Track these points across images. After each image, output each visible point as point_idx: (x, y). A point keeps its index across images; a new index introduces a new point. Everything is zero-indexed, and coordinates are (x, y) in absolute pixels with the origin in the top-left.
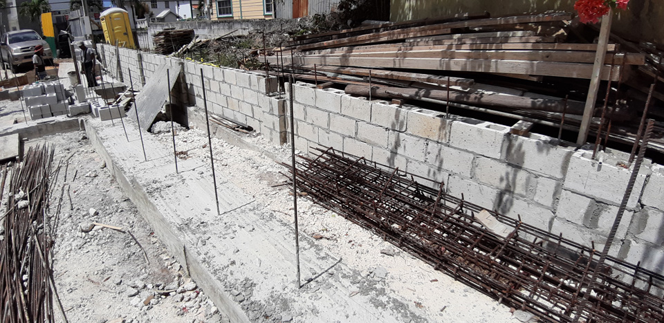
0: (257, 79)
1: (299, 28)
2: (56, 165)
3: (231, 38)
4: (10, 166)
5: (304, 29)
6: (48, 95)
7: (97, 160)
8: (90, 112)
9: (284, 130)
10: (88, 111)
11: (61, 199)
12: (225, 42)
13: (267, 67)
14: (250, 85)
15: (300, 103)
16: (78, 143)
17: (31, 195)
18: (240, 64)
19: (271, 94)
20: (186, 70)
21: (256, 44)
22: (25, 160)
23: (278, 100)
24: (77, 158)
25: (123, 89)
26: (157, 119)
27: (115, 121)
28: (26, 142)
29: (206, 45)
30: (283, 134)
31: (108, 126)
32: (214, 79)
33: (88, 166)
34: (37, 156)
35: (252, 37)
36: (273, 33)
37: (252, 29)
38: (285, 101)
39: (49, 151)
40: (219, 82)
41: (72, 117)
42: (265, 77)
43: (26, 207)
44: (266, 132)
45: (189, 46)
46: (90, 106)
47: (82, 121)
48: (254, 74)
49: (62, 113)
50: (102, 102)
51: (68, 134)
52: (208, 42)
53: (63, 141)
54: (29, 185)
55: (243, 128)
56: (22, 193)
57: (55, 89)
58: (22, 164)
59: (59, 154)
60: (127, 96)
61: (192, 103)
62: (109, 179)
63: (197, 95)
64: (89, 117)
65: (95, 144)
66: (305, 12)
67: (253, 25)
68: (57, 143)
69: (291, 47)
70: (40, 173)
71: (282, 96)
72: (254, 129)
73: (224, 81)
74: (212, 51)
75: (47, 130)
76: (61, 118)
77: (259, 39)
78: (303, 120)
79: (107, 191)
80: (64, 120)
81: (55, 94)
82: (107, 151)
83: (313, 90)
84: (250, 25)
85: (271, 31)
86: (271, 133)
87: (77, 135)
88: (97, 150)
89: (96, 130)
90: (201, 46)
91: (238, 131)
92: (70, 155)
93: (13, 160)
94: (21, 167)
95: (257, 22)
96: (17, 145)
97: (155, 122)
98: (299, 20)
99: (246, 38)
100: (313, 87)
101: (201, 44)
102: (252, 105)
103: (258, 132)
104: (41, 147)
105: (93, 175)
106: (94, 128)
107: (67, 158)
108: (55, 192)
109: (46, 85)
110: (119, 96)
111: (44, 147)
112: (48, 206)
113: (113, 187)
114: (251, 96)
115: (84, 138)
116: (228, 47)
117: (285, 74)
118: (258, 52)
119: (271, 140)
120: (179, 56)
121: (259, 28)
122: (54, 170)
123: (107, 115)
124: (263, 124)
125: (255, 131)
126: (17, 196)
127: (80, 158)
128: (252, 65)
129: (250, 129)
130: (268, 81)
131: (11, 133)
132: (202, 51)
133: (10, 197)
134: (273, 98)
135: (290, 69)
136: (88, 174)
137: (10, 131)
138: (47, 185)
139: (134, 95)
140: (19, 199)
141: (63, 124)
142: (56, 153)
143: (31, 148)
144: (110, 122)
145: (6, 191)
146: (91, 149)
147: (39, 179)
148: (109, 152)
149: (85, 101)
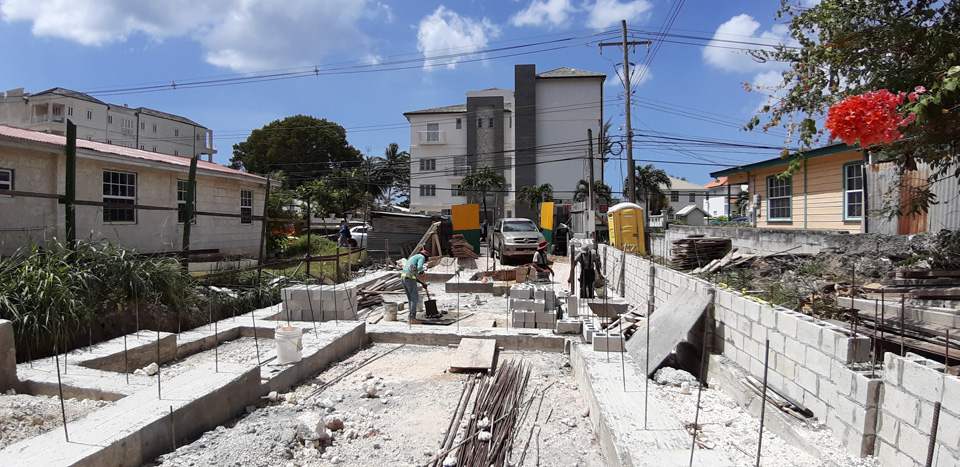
0: (833, 336)
1: (911, 250)
2: (529, 393)
3: (789, 257)
4: (479, 378)
5: (919, 252)
6: (536, 301)
7: (579, 402)
8: (581, 333)
9: (871, 432)
10: (578, 331)
11: (528, 445)
12: (780, 264)
13: (853, 316)
14: (820, 343)
15: (910, 393)
16: (559, 371)
17: (495, 425)
18: (803, 303)
19: (856, 365)
20: (716, 301)
21: (830, 270)
22: (496, 374)
23: (868, 380)
24: (554, 391)
25: (624, 308)
26: (665, 364)
27: (612, 355)
28: (501, 352)
29: (748, 264)
30: (868, 438)
31: (602, 360)
32: (759, 323)
33: (566, 407)
34: (510, 375)
35: (823, 260)
36: (863, 255)
37: (826, 246)
38: (881, 383)
39: (525, 371)
40: (768, 328)
41: (558, 334)
42: (848, 335)
43: (486, 442)
44: (839, 428)
45: (723, 262)
46: (582, 325)
47: (569, 342)
48: (831, 326)
50: (597, 322)
51: (549, 355)
52: (752, 259)
53: (542, 364)
54: (495, 411)
55: (796, 409)
56: (485, 422)
57: (545, 295)
58: (492, 380)
59: (535, 380)
60: (627, 320)
61: (719, 351)
62: (591, 437)
63: (728, 340)
64: (578, 339)
65: (578, 379)
66: (921, 225)
67: (827, 241)
68: (536, 364)
69: (902, 290)
70: (510, 399)
71: (876, 373)
72: (815, 415)
73: (775, 329)
74: (757, 274)
75: (527, 343)
76: (546, 333)
77: (835, 263)
78: (913, 423)
79: (585, 454)
80: (549, 336)
81: (543, 302)
82: (596, 397)
83: (940, 375)
84: (822, 240)
85: (859, 252)
86: (846, 433)
87: (558, 358)
88: (580, 388)
89: (586, 362)
90: (739, 266)
91: (787, 412)
92: (547, 385)
93: (484, 371)
94: (491, 384)
95: (835, 236)
96: (492, 355)
97: (661, 366)
98: (910, 238)
99: (814, 259)
100: (941, 371)
101: (739, 262)
102: (818, 375)
103: (821, 422)
104: (516, 364)
105: (572, 424)
106: (584, 359)
107: (543, 388)
108: (522, 435)
109: (536, 290)
110: (618, 318)
111: (520, 364)
112: (511, 449)
113: (594, 451)
114: (818, 362)
115: (568, 365)
116: (783, 272)
117: (885, 334)
118: (836, 287)
119: (845, 443)
120: (708, 276)
121: (837, 246)
122: (526, 399)
123: (604, 345)
124: (833, 413)
125: (816, 419)
126: (480, 423)
127: (559, 392)
128: (824, 309)
129: (808, 414)
130: (855, 344)
131: (489, 338)
132: (742, 276)
133: (472, 421)
134: (860, 375)
135: (895, 327)
136: (565, 420)
137: (487, 334)
138: (515, 419)
139: (638, 321)
140: (481, 427)
141: (546, 341)
142: (532, 376)
143: (505, 361)
144: (604, 355)
145: (469, 410)
146: (573, 384)
147: (508, 407)
148: (599, 399)
149: (576, 317)
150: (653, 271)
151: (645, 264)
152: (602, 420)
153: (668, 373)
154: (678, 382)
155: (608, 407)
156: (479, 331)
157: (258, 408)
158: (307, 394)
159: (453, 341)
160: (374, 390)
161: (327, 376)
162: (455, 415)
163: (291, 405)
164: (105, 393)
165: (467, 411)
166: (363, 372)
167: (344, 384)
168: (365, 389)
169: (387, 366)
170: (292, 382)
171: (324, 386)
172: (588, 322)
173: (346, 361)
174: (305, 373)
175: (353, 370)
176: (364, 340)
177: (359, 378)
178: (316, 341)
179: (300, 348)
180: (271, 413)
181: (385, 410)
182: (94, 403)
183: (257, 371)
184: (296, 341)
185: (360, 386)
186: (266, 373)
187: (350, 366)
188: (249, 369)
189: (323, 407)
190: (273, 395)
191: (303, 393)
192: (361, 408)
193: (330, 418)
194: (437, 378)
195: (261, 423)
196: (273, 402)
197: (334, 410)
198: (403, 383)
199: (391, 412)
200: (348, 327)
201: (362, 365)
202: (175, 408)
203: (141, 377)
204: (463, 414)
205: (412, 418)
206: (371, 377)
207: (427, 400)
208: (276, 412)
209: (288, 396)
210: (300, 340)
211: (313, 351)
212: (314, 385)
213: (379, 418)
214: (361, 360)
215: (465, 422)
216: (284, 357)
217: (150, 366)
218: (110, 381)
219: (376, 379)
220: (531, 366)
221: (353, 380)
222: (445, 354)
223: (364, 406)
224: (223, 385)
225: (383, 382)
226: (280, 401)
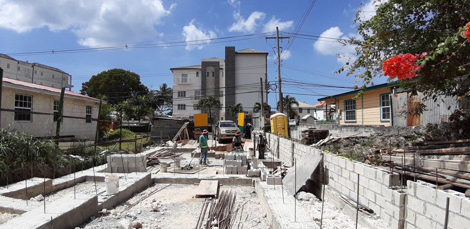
0: (382, 174)
1: (414, 133)
2: (236, 207)
3: (357, 138)
4: (211, 200)
5: (418, 134)
6: (237, 161)
7: (261, 210)
8: (260, 176)
9: (402, 218)
10: (258, 175)
12: (353, 141)
13: (390, 164)
14: (376, 177)
15: (420, 199)
16: (250, 195)
17: (220, 223)
18: (366, 159)
19: (393, 187)
20: (324, 159)
21: (377, 143)
22: (219, 198)
23: (400, 194)
24: (248, 205)
25: (279, 164)
26: (301, 190)
27: (276, 186)
28: (221, 186)
29: (338, 141)
30: (401, 222)
31: (271, 189)
32: (345, 169)
33: (255, 213)
34: (226, 198)
35: (373, 139)
36: (391, 136)
37: (374, 132)
38: (406, 195)
39: (233, 197)
40: (350, 171)
41: (249, 177)
42: (389, 173)
44: (387, 217)
45: (326, 140)
46: (260, 172)
47: (254, 181)
48: (380, 169)
49: (243, 173)
50: (267, 171)
51: (245, 187)
52: (339, 139)
53: (242, 192)
54: (220, 216)
55: (366, 210)
56: (215, 222)
57: (242, 158)
58: (217, 201)
59: (238, 200)
60: (282, 169)
61: (326, 183)
62: (268, 227)
63: (331, 178)
64: (258, 179)
65: (260, 198)
66: (417, 122)
67: (374, 130)
68: (238, 192)
69: (412, 151)
70: (227, 209)
71: (404, 190)
72: (375, 212)
73: (353, 172)
74: (342, 146)
75: (234, 182)
76: (243, 176)
77: (378, 140)
78: (422, 213)
80: (244, 178)
81: (241, 161)
82: (270, 207)
83: (434, 190)
84: (372, 130)
85: (389, 135)
86: (390, 220)
87: (249, 189)
88: (261, 203)
89: (264, 190)
90: (334, 142)
91: (361, 211)
92: (244, 202)
93: (213, 196)
94: (216, 203)
95: (378, 128)
96: (217, 188)
97: (299, 191)
98: (413, 127)
99: (368, 138)
100: (435, 188)
101: (333, 141)
102: (375, 193)
103: (378, 215)
104: (229, 192)
105: (258, 221)
106: (263, 188)
107: (243, 204)
108: (234, 228)
109: (237, 155)
110: (277, 168)
111: (231, 192)
114: (375, 186)
115: (254, 192)
116: (354, 145)
117: (406, 172)
118: (380, 151)
119: (390, 225)
120: (319, 147)
121: (379, 132)
122: (235, 210)
123: (272, 182)
124: (383, 211)
125: (375, 214)
126: (213, 223)
127: (251, 206)
128: (376, 161)
129: (371, 212)
130: (392, 177)
131: (214, 180)
132: (335, 146)
133: (208, 221)
134: (395, 191)
135: (410, 168)
136: (255, 219)
137: (214, 178)
138: (230, 220)
139: (287, 170)
140: (213, 225)
141: (243, 181)
142: (237, 198)
143: (223, 191)
144: (272, 186)
145: (206, 216)
146: (257, 201)
147: (226, 214)
148: (271, 208)
149: (257, 168)
150: (293, 145)
151: (289, 142)
152: (274, 218)
153: (303, 195)
154: (307, 199)
155: (276, 212)
156: (209, 176)
157: (97, 217)
158: (122, 210)
159: (197, 181)
160: (157, 207)
161: (131, 201)
162: (199, 219)
163: (114, 216)
164: (15, 210)
165: (206, 217)
166: (151, 199)
167: (141, 204)
168: (152, 207)
169: (162, 195)
170: (114, 204)
171: (130, 206)
172: (263, 171)
173: (141, 193)
174: (120, 199)
175: (145, 198)
176: (151, 182)
177: (148, 202)
178: (126, 183)
179: (118, 186)
180: (104, 220)
181: (163, 218)
182: (10, 215)
183: (96, 198)
184: (116, 182)
185: (150, 205)
186: (101, 199)
187: (144, 196)
188: (92, 197)
189: (131, 217)
190: (104, 210)
191: (119, 209)
192: (151, 217)
193: (135, 222)
194: (189, 201)
195: (99, 225)
196: (104, 215)
197: (136, 218)
198: (172, 203)
199: (166, 219)
200: (142, 175)
201: (150, 195)
202: (53, 218)
203: (34, 201)
204: (203, 219)
205: (177, 222)
206: (155, 201)
207: (184, 212)
208: (106, 219)
209: (112, 211)
210: (118, 182)
211: (124, 188)
212: (125, 205)
213: (160, 222)
214: (149, 192)
215: (205, 223)
216: (109, 191)
217: (38, 196)
218: (18, 204)
219: (158, 202)
220: (236, 193)
221: (145, 202)
222: (193, 188)
223: (152, 216)
224: (79, 205)
225: (161, 203)
226: (108, 214)
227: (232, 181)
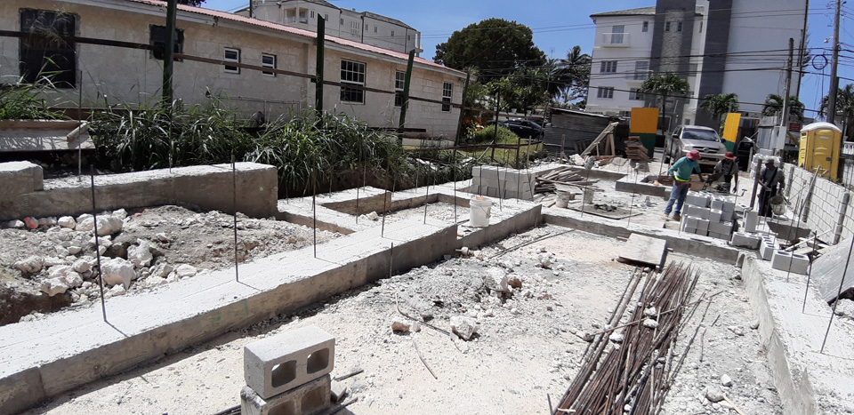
2: (697, 296)
4: (646, 272)
6: (712, 210)
7: (748, 314)
8: (757, 249)
10: (756, 247)
11: (692, 342)
16: (729, 282)
17: (661, 316)
22: (664, 272)
24: (723, 299)
25: (806, 233)
26: (845, 295)
27: (792, 275)
28: (670, 253)
31: (780, 278)
33: (735, 316)
34: (678, 275)
39: (693, 278)
41: (732, 246)
43: (652, 329)
46: (760, 241)
47: (743, 256)
49: (720, 236)
50: (777, 243)
51: (720, 264)
53: (712, 272)
54: (662, 303)
56: (652, 311)
57: (723, 206)
58: (659, 277)
59: (703, 285)
60: (809, 245)
62: (757, 348)
64: (753, 255)
65: (751, 291)
68: (705, 271)
70: (677, 297)
75: (698, 249)
76: (720, 243)
79: (750, 362)
80: (723, 246)
81: (720, 212)
82: (770, 312)
87: (730, 269)
88: (750, 301)
89: (763, 277)
92: (715, 291)
93: (652, 267)
94: (658, 279)
96: (662, 253)
97: (841, 297)
104: (684, 267)
105: (739, 332)
106: (761, 274)
107: (711, 294)
108: (686, 331)
109: (713, 199)
110: (798, 241)
111: (689, 267)
112: (675, 341)
113: (760, 361)
115: (739, 278)
122: (693, 301)
123: (786, 265)
126: (647, 311)
127: (728, 301)
131: (660, 237)
133: (639, 307)
136: (732, 327)
137: (657, 234)
138: (681, 316)
139: (821, 248)
140: (648, 315)
141: (718, 251)
142: (700, 281)
143: (673, 263)
144: (785, 274)
145: (636, 297)
146: (743, 296)
147: (674, 304)
148: (774, 314)
149: (754, 232)
150: (847, 199)
151: (839, 191)
152: (775, 334)
153: (847, 305)
155: (783, 324)
156: (649, 229)
157: (453, 257)
158: (491, 255)
159: (623, 234)
160: (548, 262)
161: (507, 244)
162: (622, 300)
163: (478, 261)
164: (340, 228)
165: (634, 298)
166: (538, 246)
167: (522, 253)
168: (540, 260)
169: (561, 245)
170: (480, 243)
171: (505, 251)
172: (767, 240)
173: (523, 234)
174: (490, 238)
175: (529, 243)
176: (540, 220)
177: (533, 250)
178: (500, 213)
179: (488, 216)
180: (463, 264)
181: (557, 281)
182: (332, 234)
183: (455, 228)
184: (486, 209)
185: (535, 256)
186: (461, 231)
187: (527, 239)
188: (450, 225)
189: (505, 267)
190: (465, 249)
191: (487, 253)
192: (536, 274)
193: (511, 276)
194: (606, 264)
195: (455, 269)
196: (464, 255)
197: (513, 271)
198: (573, 261)
199: (561, 283)
200: (527, 206)
201: (536, 240)
202: (394, 246)
203: (365, 220)
204: (629, 300)
205: (581, 293)
206: (545, 252)
207: (595, 281)
208: (467, 263)
209: (477, 253)
210: (489, 209)
211: (498, 221)
212: (496, 248)
213: (551, 286)
214: (536, 236)
215: (632, 308)
216: (475, 222)
217: (371, 214)
218: (344, 220)
219: (549, 253)
220: (699, 272)
221: (529, 250)
222: (614, 244)
223: (539, 274)
224: (430, 234)
225: (555, 257)
226: (470, 255)
227: (696, 246)
